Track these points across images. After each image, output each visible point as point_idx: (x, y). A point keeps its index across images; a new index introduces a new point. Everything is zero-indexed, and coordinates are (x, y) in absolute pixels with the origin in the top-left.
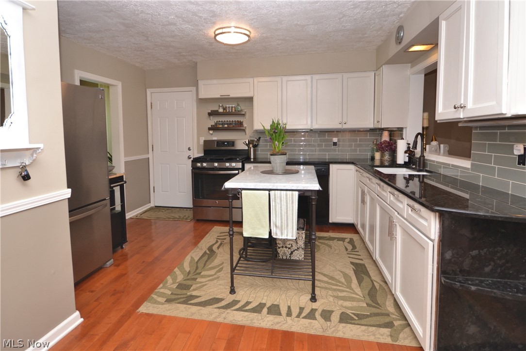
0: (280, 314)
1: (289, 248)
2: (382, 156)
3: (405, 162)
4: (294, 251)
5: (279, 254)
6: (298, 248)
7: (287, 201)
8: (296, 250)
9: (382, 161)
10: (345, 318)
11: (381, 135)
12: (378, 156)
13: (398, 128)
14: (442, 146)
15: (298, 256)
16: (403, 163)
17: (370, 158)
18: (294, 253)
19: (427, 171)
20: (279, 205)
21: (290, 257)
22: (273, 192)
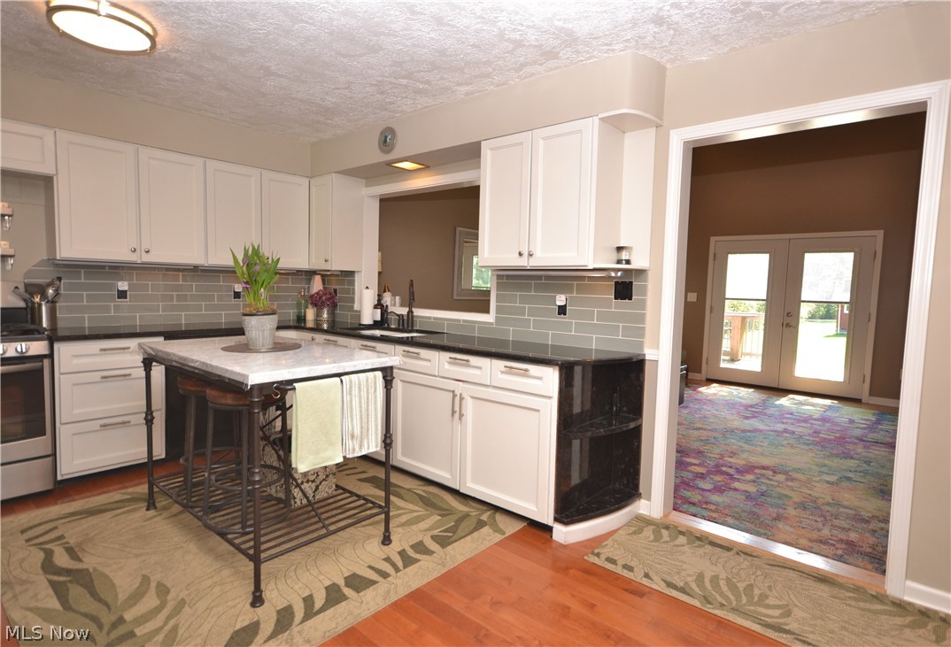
0: (374, 582)
1: (313, 481)
2: (318, 315)
3: (375, 321)
4: (320, 483)
5: (295, 498)
6: (327, 476)
7: (368, 389)
8: (324, 480)
9: (318, 321)
10: (443, 542)
11: (309, 281)
12: (310, 314)
13: (341, 271)
14: (397, 298)
15: (327, 490)
16: (371, 323)
17: (295, 318)
18: (320, 487)
19: (418, 331)
20: (357, 399)
21: (314, 496)
22: (346, 377)
